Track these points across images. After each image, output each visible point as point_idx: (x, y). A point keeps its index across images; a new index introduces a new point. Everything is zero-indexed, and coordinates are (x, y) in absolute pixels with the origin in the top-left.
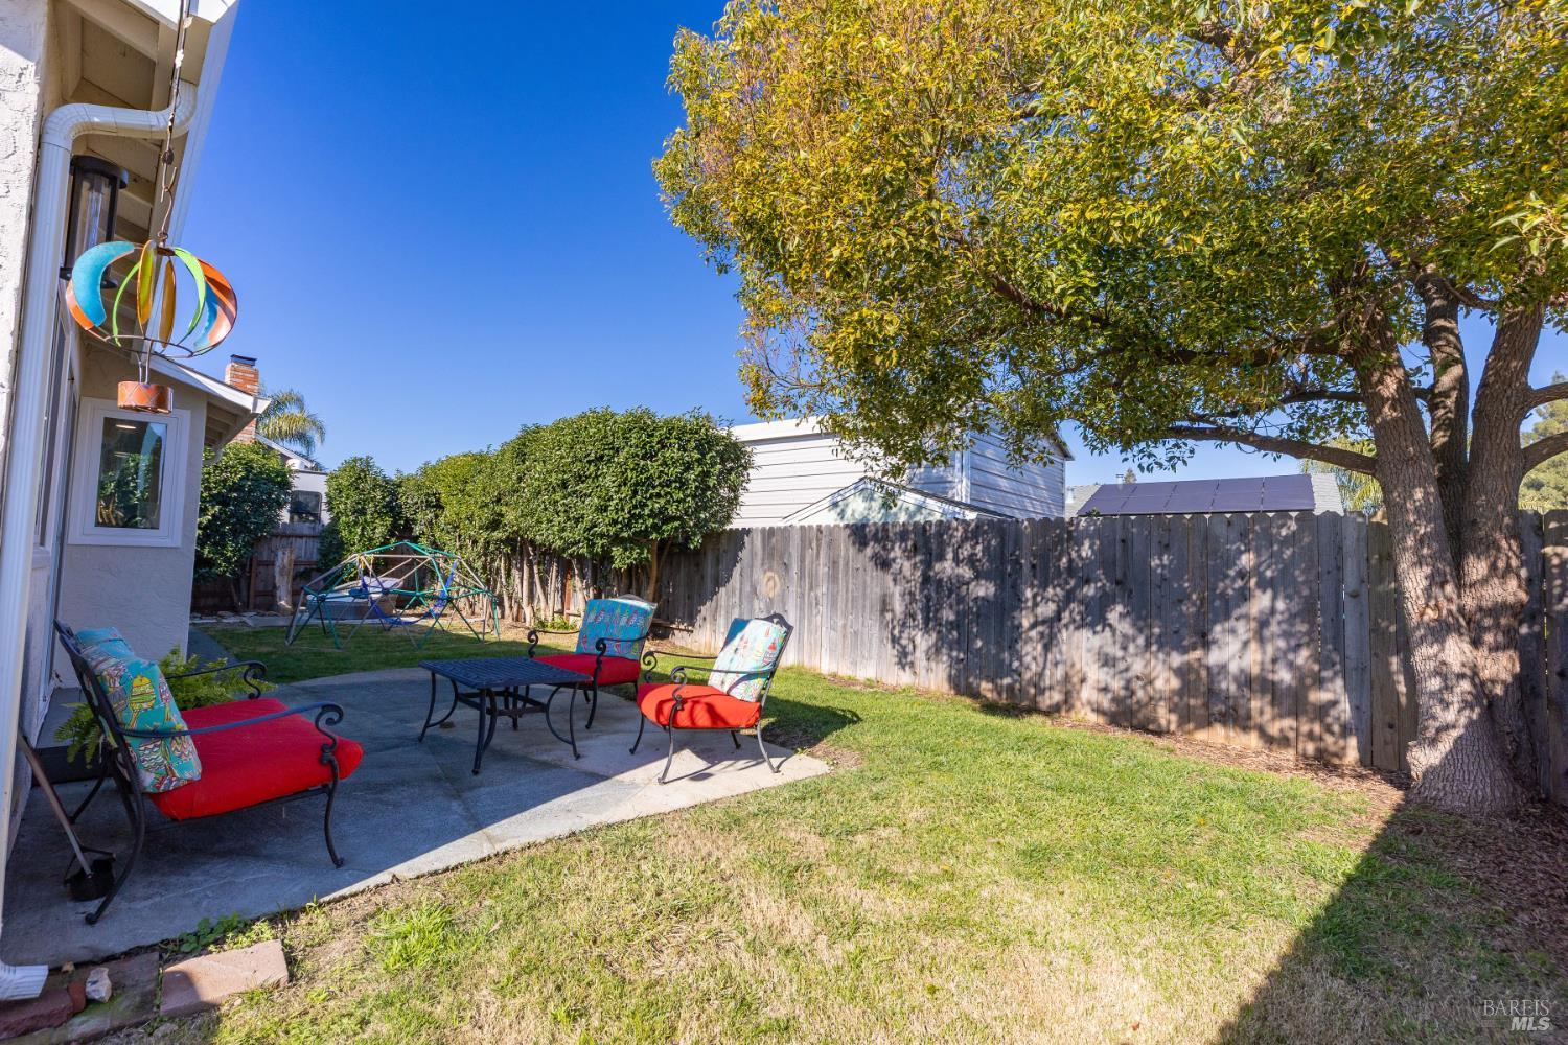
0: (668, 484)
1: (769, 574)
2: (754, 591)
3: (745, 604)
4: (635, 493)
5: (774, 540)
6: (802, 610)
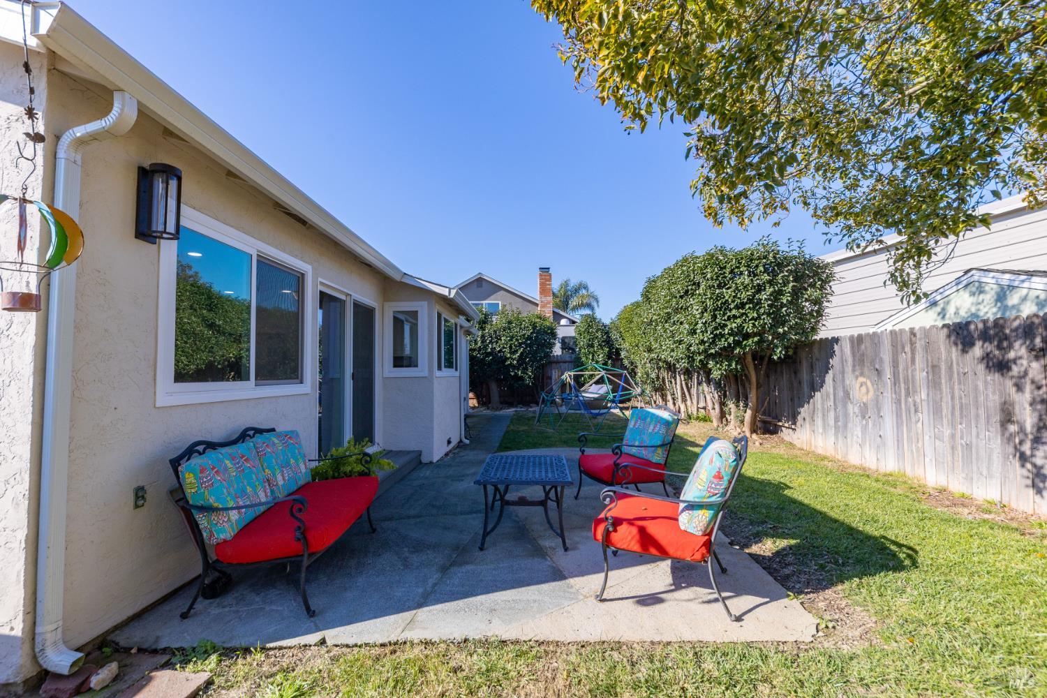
0: (742, 305)
1: (861, 379)
2: (847, 395)
3: (840, 407)
4: (714, 317)
5: (863, 347)
6: (899, 416)
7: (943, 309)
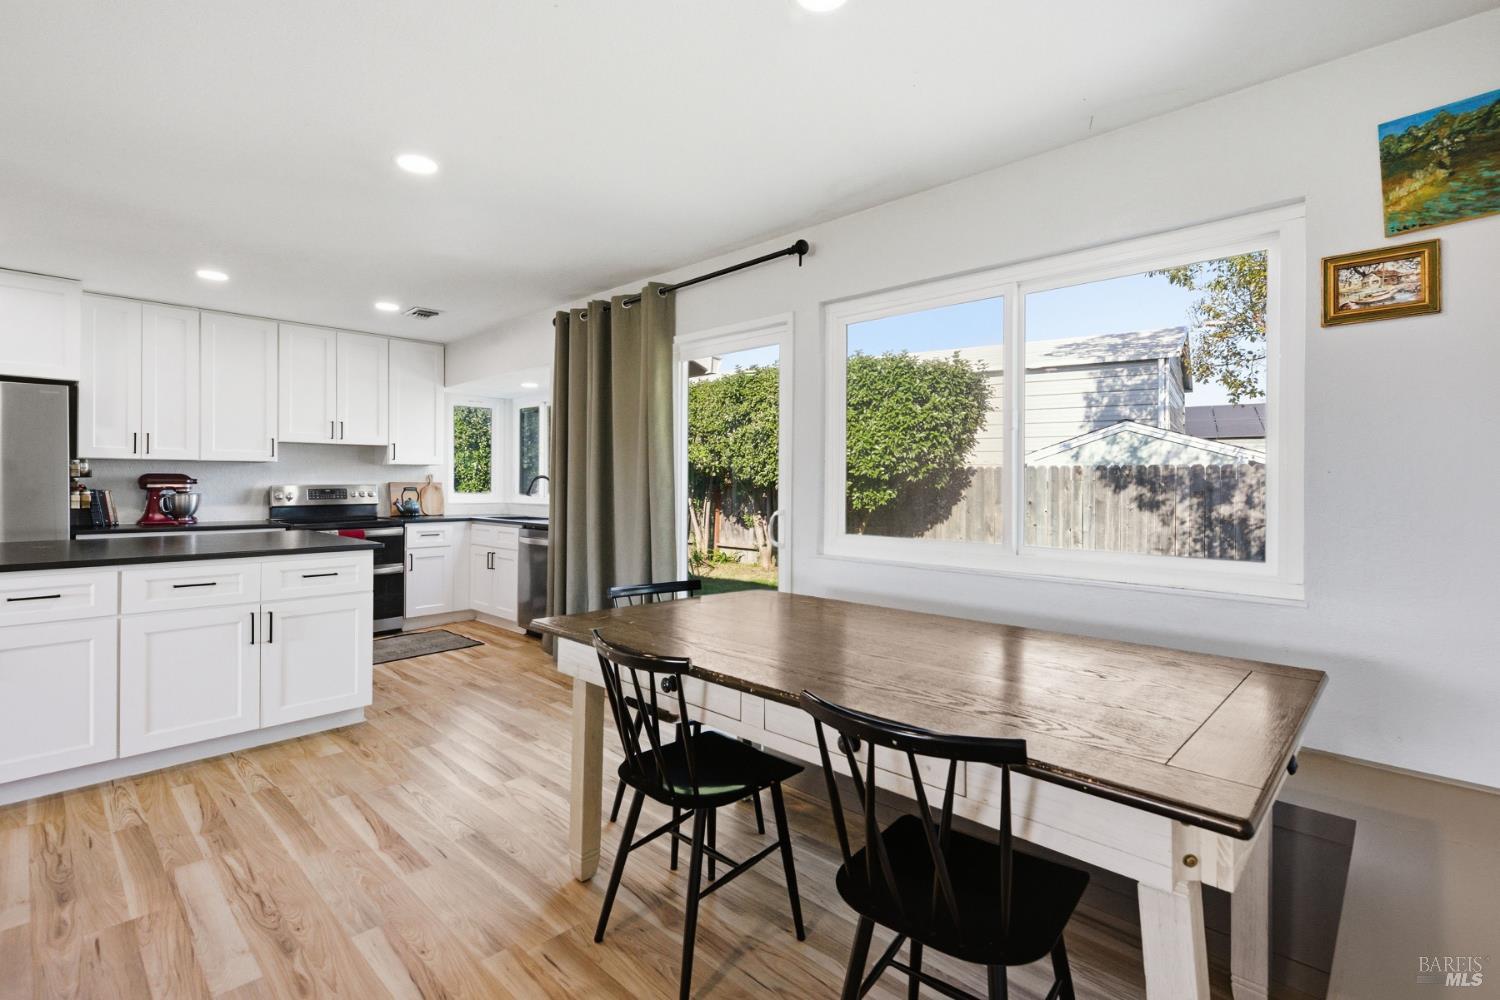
7: (1078, 453)
